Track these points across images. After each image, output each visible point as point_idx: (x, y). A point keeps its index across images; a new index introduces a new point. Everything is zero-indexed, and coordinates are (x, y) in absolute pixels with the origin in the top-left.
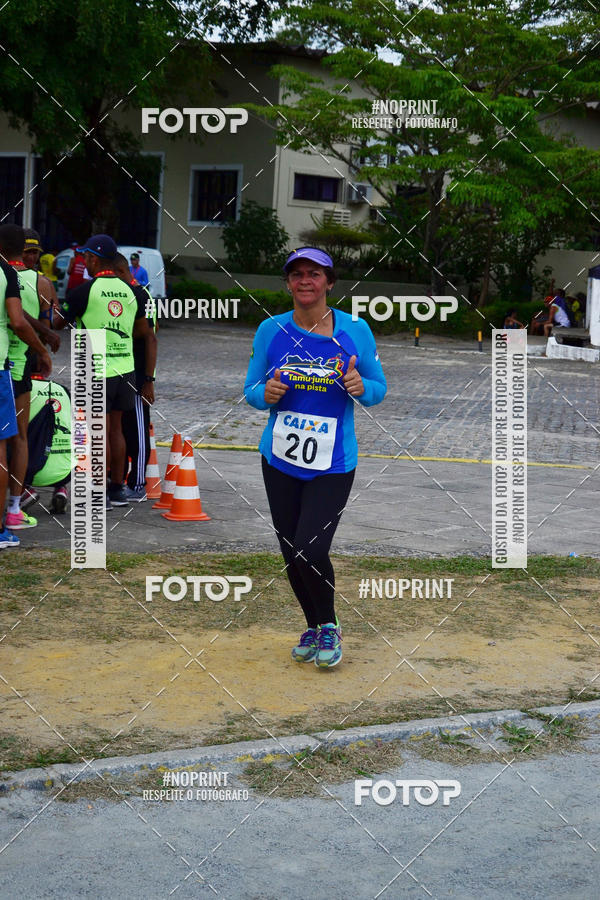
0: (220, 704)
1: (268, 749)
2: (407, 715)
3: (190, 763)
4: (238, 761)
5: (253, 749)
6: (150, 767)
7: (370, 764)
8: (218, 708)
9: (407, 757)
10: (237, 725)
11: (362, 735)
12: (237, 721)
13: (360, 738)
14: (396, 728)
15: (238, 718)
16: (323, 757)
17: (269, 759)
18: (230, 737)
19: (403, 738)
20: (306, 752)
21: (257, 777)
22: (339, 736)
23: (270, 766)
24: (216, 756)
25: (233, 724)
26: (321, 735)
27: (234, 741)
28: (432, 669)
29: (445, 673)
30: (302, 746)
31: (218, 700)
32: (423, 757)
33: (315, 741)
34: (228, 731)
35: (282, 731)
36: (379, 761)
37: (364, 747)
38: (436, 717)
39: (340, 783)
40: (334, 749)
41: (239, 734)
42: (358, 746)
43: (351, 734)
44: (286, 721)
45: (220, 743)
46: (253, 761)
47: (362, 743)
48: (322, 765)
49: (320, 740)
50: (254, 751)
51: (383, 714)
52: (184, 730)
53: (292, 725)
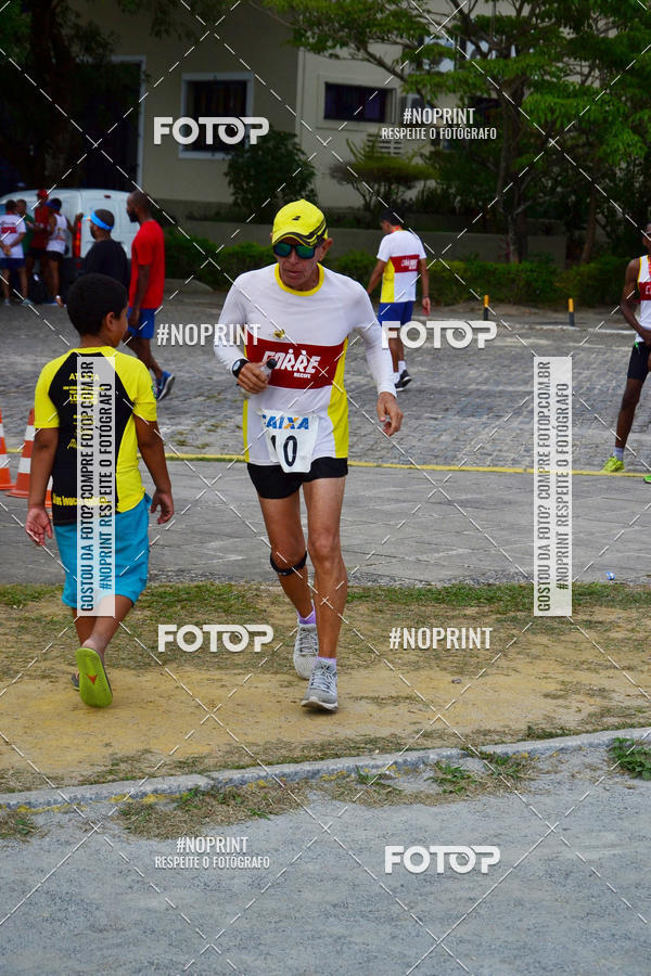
0: (107, 745)
1: (149, 788)
2: (325, 755)
3: (56, 802)
4: (113, 801)
5: (131, 788)
6: (9, 806)
7: (268, 805)
8: (104, 750)
9: (315, 797)
10: (123, 766)
11: (263, 774)
12: (123, 762)
13: (260, 777)
14: (307, 767)
15: (125, 760)
16: (214, 796)
17: (151, 800)
18: (110, 778)
19: (312, 777)
20: (195, 791)
21: (133, 818)
22: (236, 775)
23: (151, 807)
24: (88, 796)
25: (117, 765)
26: (215, 775)
27: (114, 781)
28: (372, 708)
29: (389, 711)
30: (190, 784)
31: (106, 740)
32: (334, 798)
33: (206, 780)
34: (111, 772)
35: (173, 772)
36: (279, 801)
37: (264, 787)
38: (358, 755)
39: (230, 823)
40: (228, 788)
41: (121, 775)
42: (258, 785)
43: (249, 773)
44: (181, 762)
45: (96, 782)
46: (131, 801)
47: (262, 783)
48: (212, 806)
49: (213, 779)
50: (133, 791)
51: (297, 753)
52: (60, 772)
53: (188, 765)
